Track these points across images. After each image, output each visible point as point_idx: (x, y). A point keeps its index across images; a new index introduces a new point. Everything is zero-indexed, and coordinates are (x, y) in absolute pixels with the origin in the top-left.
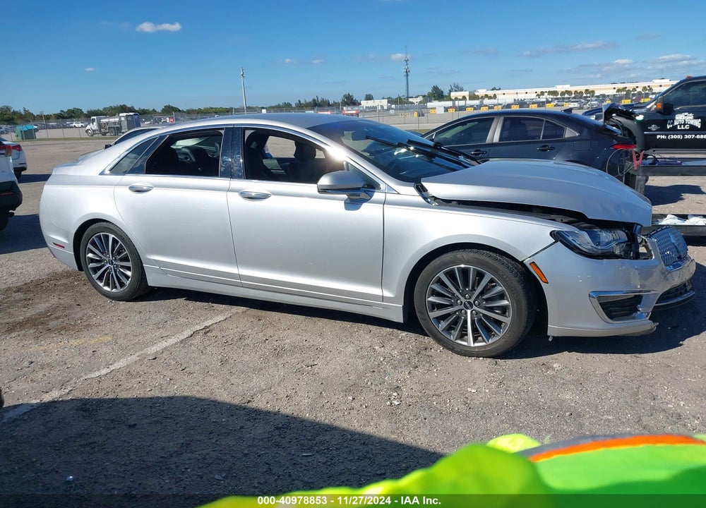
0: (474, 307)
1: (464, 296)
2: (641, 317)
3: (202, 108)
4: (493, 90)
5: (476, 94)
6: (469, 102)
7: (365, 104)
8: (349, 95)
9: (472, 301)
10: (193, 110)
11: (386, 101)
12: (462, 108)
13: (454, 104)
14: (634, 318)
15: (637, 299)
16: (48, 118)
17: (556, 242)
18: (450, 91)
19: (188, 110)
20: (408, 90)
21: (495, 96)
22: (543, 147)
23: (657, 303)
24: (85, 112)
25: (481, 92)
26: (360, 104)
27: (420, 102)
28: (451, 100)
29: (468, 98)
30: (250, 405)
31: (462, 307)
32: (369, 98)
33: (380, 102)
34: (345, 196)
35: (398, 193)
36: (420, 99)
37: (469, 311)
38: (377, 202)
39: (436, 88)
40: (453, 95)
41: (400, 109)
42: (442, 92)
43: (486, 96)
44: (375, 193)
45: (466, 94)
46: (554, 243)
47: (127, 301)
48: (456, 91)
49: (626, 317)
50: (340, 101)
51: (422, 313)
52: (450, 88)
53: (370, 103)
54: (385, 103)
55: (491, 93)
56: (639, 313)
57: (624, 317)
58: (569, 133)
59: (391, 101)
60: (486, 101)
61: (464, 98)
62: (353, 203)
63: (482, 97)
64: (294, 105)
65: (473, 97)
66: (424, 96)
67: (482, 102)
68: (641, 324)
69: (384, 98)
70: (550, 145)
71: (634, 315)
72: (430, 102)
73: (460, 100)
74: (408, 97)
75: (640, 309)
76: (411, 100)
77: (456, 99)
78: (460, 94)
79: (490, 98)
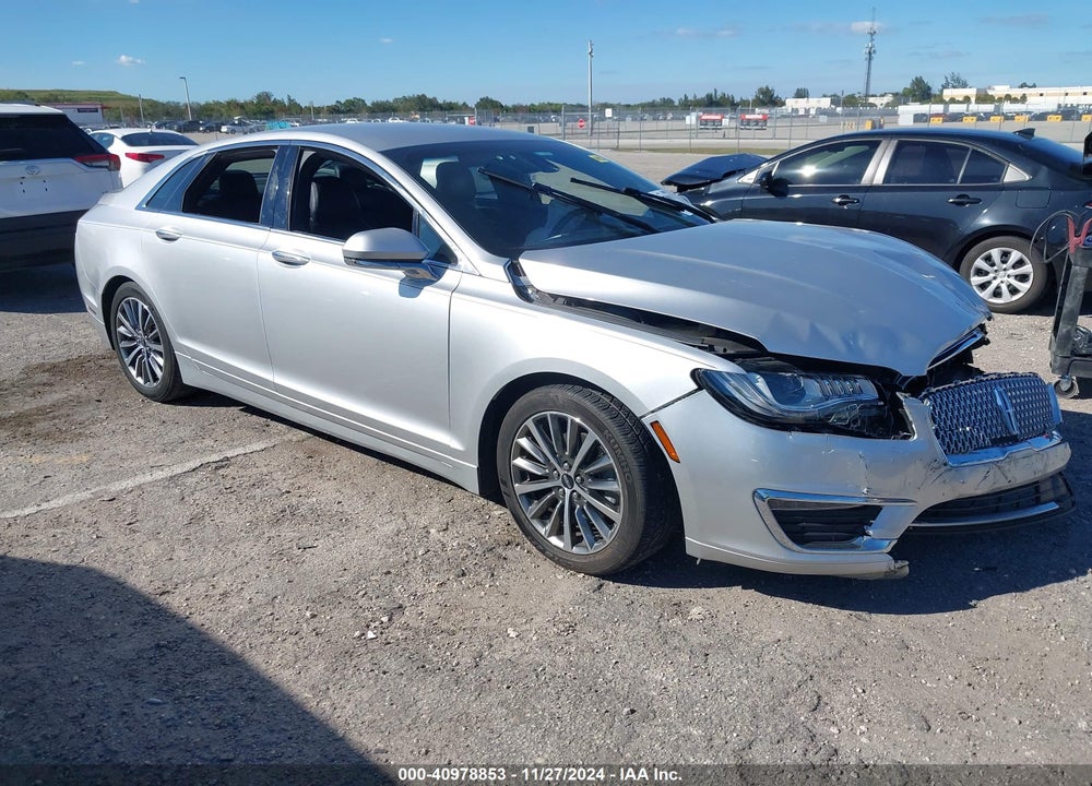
0: (576, 487)
1: (561, 465)
2: (872, 546)
3: (537, 104)
4: (1022, 86)
5: (990, 93)
6: (974, 107)
7: (791, 103)
8: (767, 88)
9: (572, 474)
10: (522, 106)
11: (829, 99)
12: (957, 117)
13: (946, 109)
14: (854, 547)
15: (867, 514)
16: (318, 111)
17: (700, 388)
18: (944, 87)
19: (514, 106)
20: (868, 83)
21: (1024, 99)
22: (958, 197)
23: (916, 521)
24: (369, 104)
25: (999, 91)
26: (783, 104)
27: (888, 105)
28: (941, 101)
29: (973, 99)
30: (162, 600)
31: (559, 483)
32: (801, 94)
33: (819, 101)
34: (400, 273)
35: (480, 275)
36: (888, 99)
37: (568, 491)
38: (443, 288)
39: (919, 82)
40: (948, 94)
41: (850, 115)
42: (929, 88)
43: (1008, 97)
44: (448, 271)
45: (971, 92)
46: (696, 391)
47: (163, 402)
48: (954, 87)
49: (838, 544)
50: (750, 99)
51: (505, 483)
52: (944, 82)
53: (801, 104)
54: (826, 103)
55: (1017, 93)
56: (865, 538)
57: (828, 543)
58: (1013, 174)
59: (835, 101)
60: (1007, 107)
61: (967, 100)
62: (413, 286)
63: (1000, 99)
64: (677, 103)
65: (983, 98)
66: (895, 95)
67: (997, 108)
68: (871, 558)
69: (825, 96)
70: (971, 194)
71: (856, 541)
72: (905, 104)
73: (959, 102)
74: (867, 96)
75: (871, 532)
76: (871, 100)
77: (953, 101)
78: (959, 93)
79: (1015, 101)
